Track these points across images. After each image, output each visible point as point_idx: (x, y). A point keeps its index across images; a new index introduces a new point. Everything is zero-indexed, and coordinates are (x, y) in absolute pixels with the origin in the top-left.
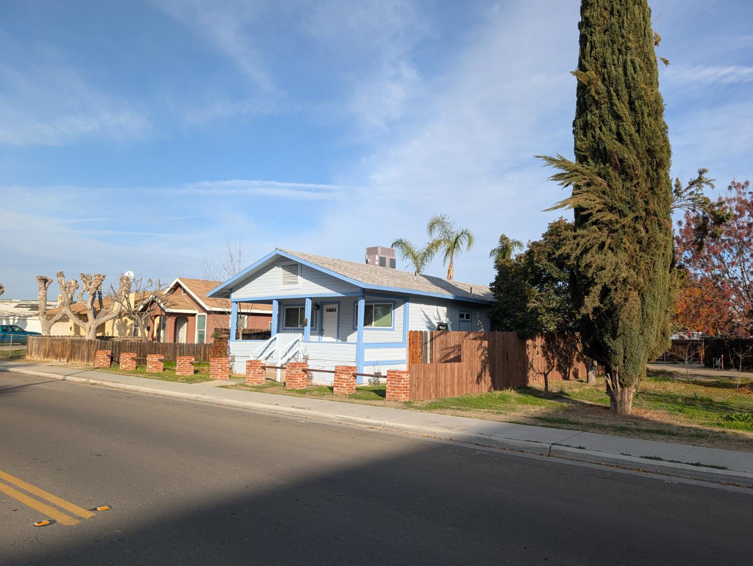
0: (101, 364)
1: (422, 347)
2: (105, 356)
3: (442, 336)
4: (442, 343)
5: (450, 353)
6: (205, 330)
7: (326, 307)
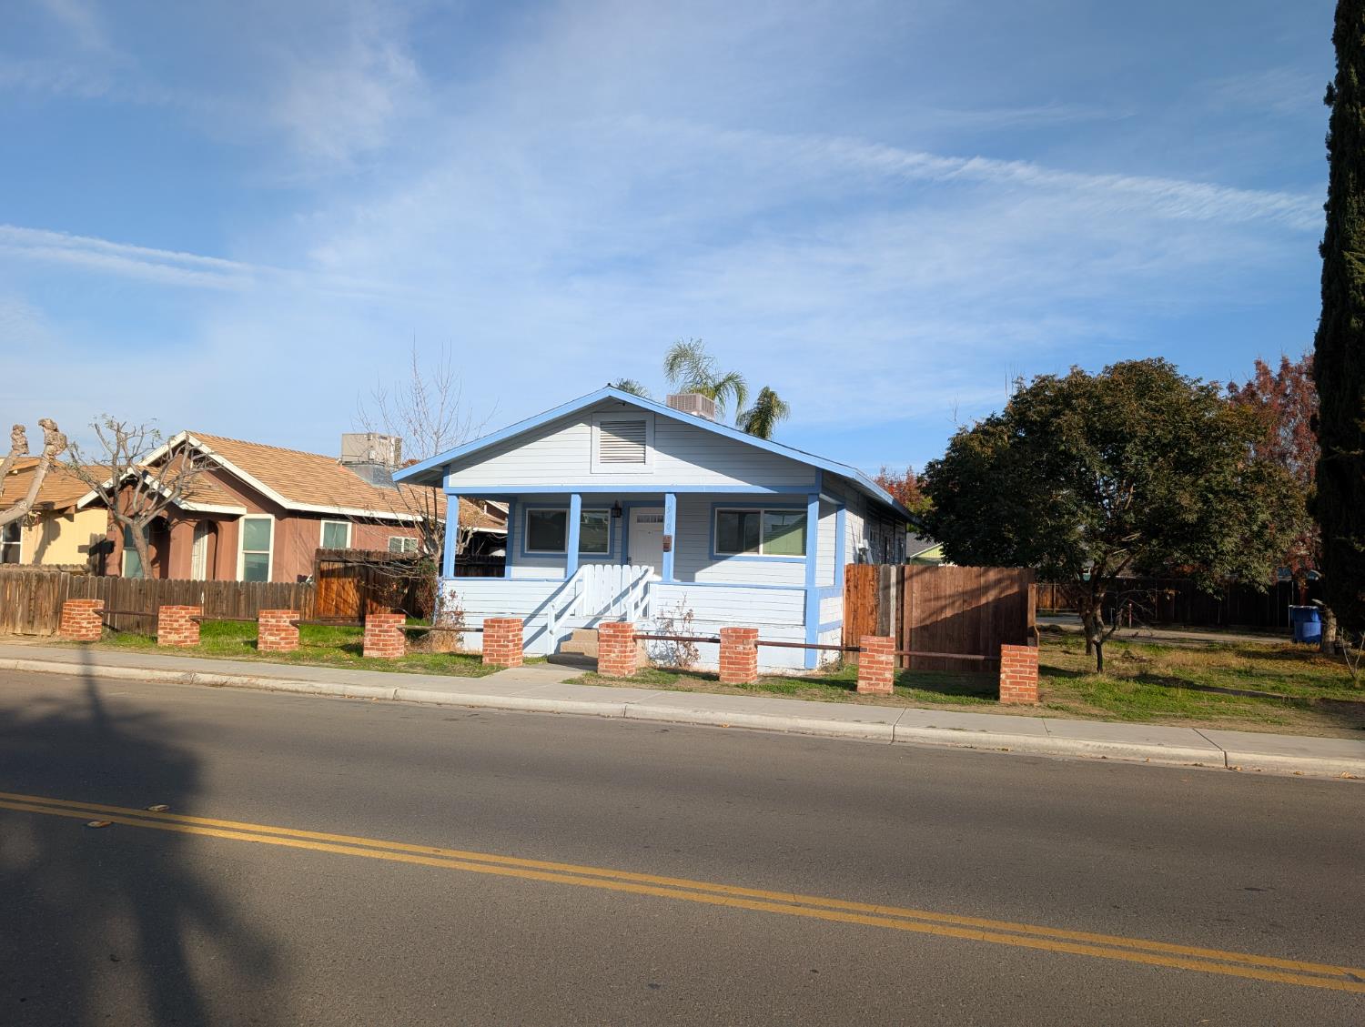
0: (84, 631)
1: (876, 596)
2: (91, 612)
3: (927, 576)
4: (926, 587)
5: (943, 608)
6: (271, 552)
7: (635, 513)
